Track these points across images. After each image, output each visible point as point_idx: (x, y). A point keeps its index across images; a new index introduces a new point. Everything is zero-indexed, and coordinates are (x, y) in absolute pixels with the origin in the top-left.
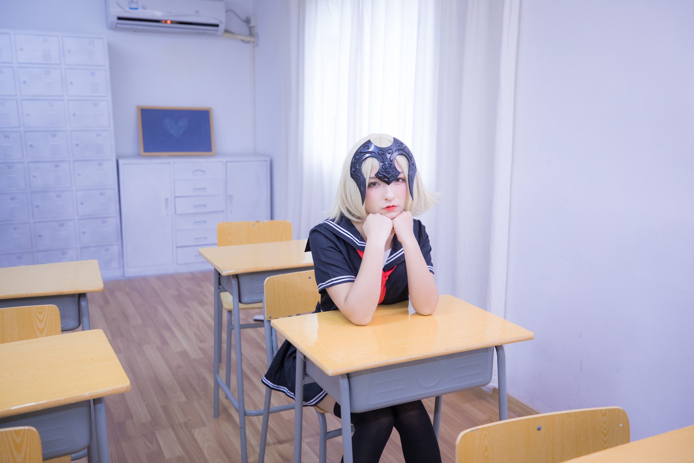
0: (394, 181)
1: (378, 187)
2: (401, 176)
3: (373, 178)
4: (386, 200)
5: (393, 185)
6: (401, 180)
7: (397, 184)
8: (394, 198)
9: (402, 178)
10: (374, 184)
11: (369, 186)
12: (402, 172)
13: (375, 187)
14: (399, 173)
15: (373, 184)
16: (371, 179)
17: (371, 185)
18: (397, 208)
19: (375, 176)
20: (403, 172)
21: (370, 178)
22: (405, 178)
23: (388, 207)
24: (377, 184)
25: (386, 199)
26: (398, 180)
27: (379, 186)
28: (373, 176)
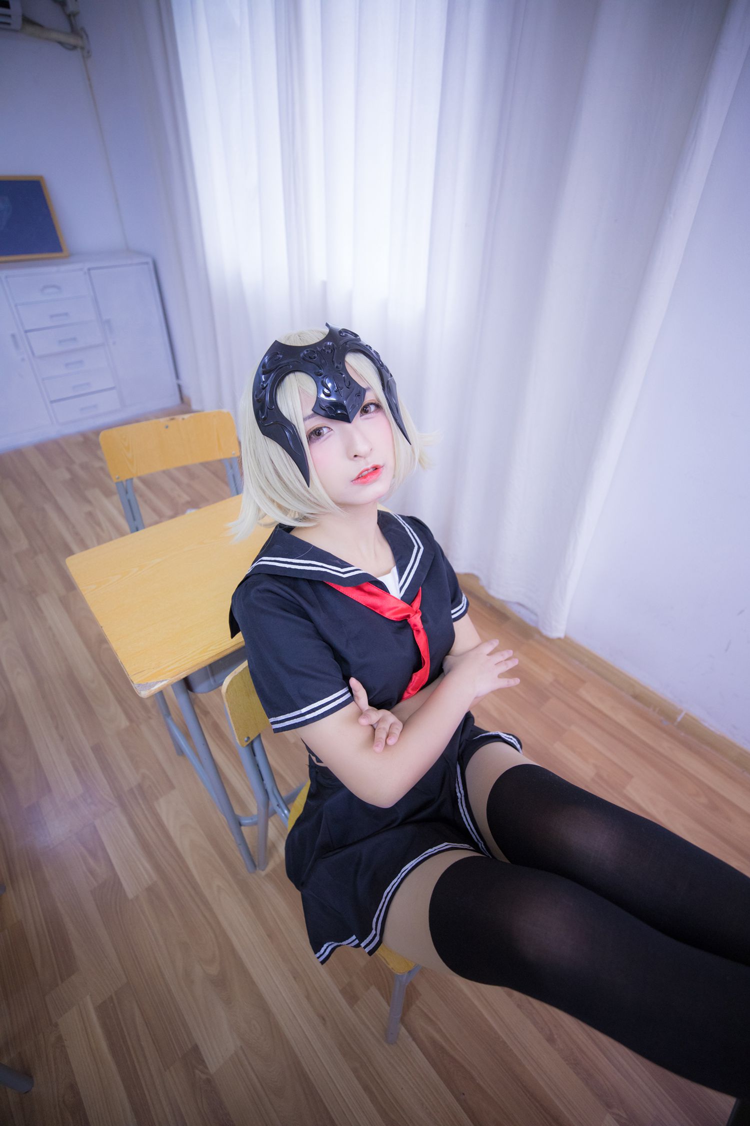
0: (358, 413)
1: (329, 436)
2: (369, 397)
3: (310, 417)
4: (356, 459)
5: (359, 420)
6: (372, 408)
7: (367, 419)
8: (371, 450)
9: (371, 402)
10: (319, 431)
11: (309, 438)
12: (369, 389)
13: (322, 439)
14: (365, 391)
15: (316, 433)
16: (308, 422)
17: (312, 436)
19: (312, 412)
20: (371, 387)
21: (305, 421)
22: (378, 400)
24: (325, 430)
25: (355, 456)
26: (365, 411)
27: (330, 433)
28: (309, 412)
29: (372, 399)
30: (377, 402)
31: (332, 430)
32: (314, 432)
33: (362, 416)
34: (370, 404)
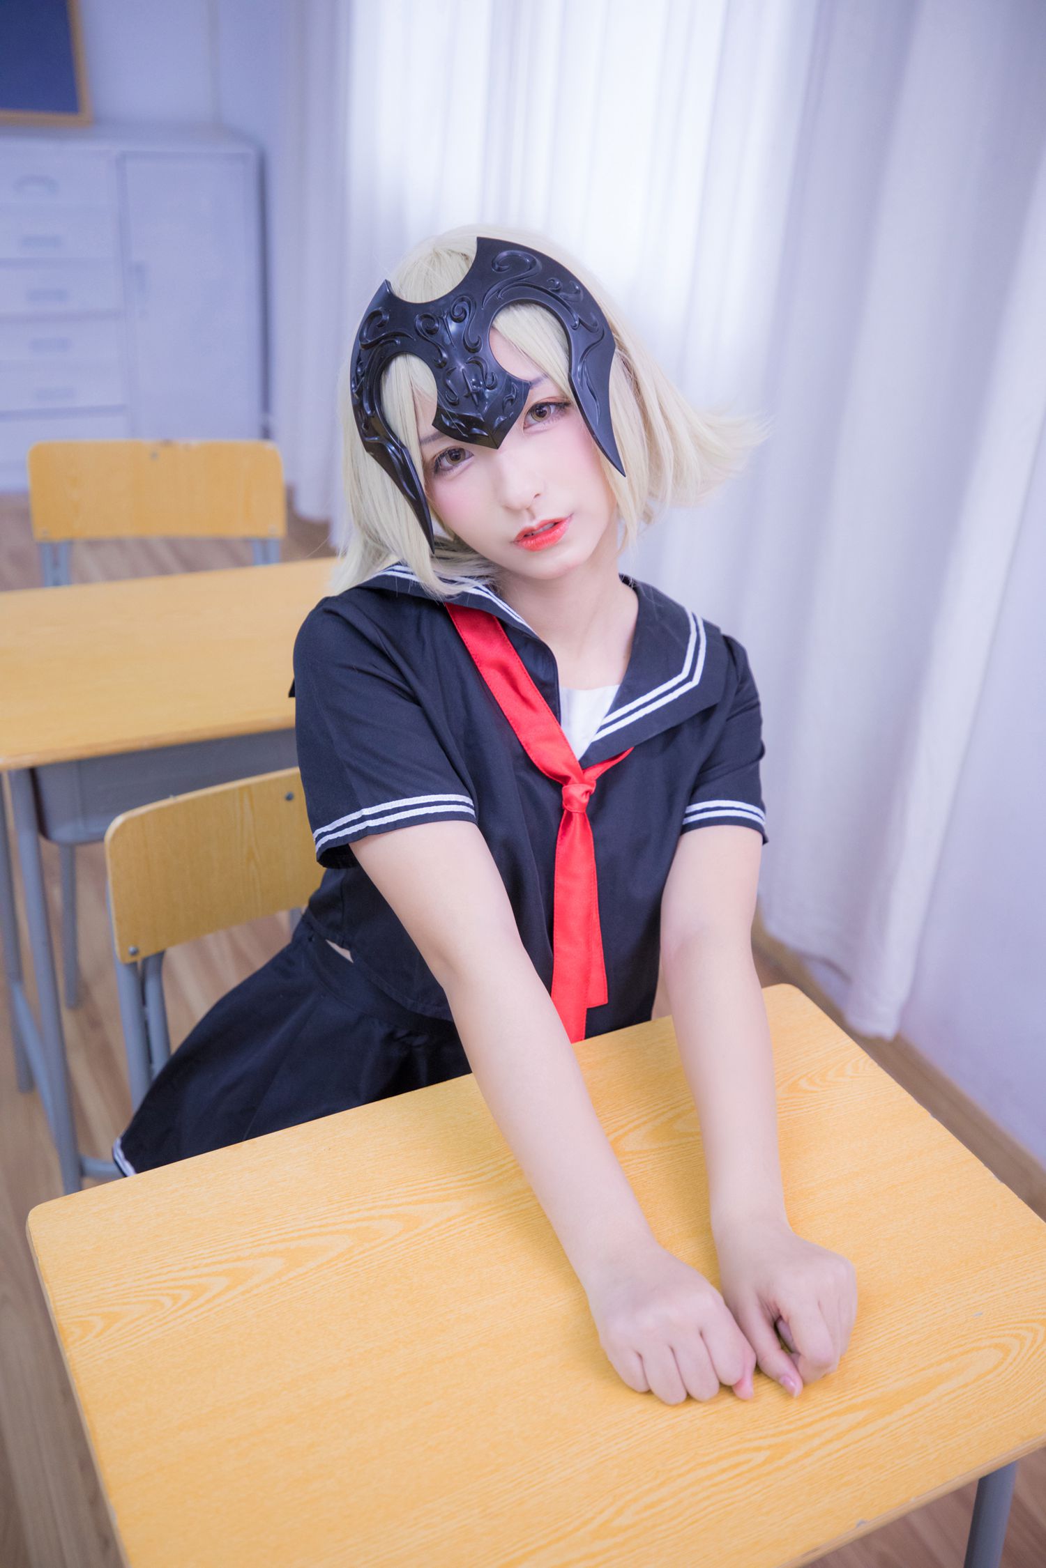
0: (517, 426)
1: (467, 468)
3: (433, 438)
5: (518, 439)
6: (553, 408)
10: (448, 458)
11: (430, 472)
12: (538, 381)
13: (459, 469)
14: (526, 384)
15: (443, 462)
16: (425, 445)
17: (437, 466)
18: (570, 529)
19: (435, 429)
20: (547, 375)
21: (421, 442)
22: (565, 396)
23: (527, 535)
25: (511, 506)
26: (540, 411)
28: (428, 429)
30: (559, 400)
31: (473, 455)
32: (442, 455)
33: (530, 426)
34: (547, 404)
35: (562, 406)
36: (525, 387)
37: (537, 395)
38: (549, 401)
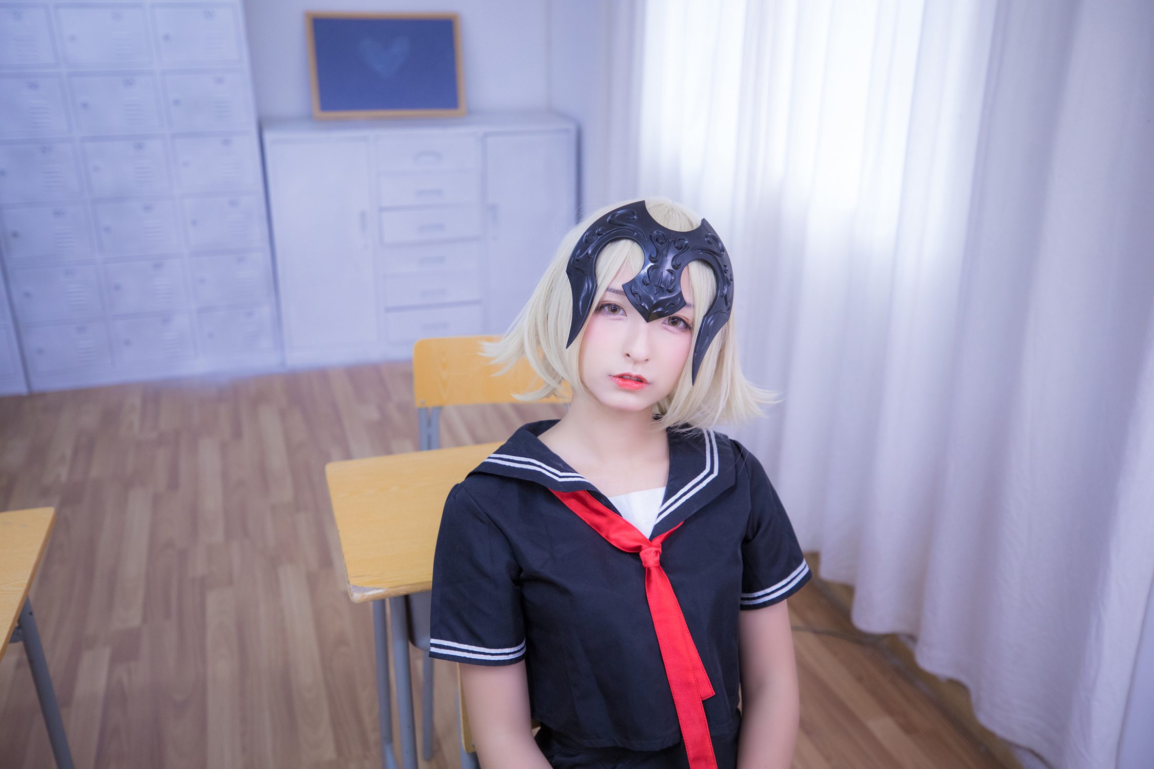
1: (618, 320)
2: (684, 313)
4: (628, 357)
5: (657, 325)
7: (669, 331)
8: (648, 360)
10: (615, 309)
12: (689, 306)
13: (613, 319)
15: (609, 308)
16: (610, 294)
19: (622, 289)
21: (609, 290)
23: (623, 376)
24: (621, 311)
27: (624, 317)
29: (687, 317)
30: (690, 323)
31: (626, 316)
32: (609, 305)
33: (665, 324)
34: (681, 320)
35: (688, 327)
36: (683, 304)
37: (682, 313)
38: (684, 318)
